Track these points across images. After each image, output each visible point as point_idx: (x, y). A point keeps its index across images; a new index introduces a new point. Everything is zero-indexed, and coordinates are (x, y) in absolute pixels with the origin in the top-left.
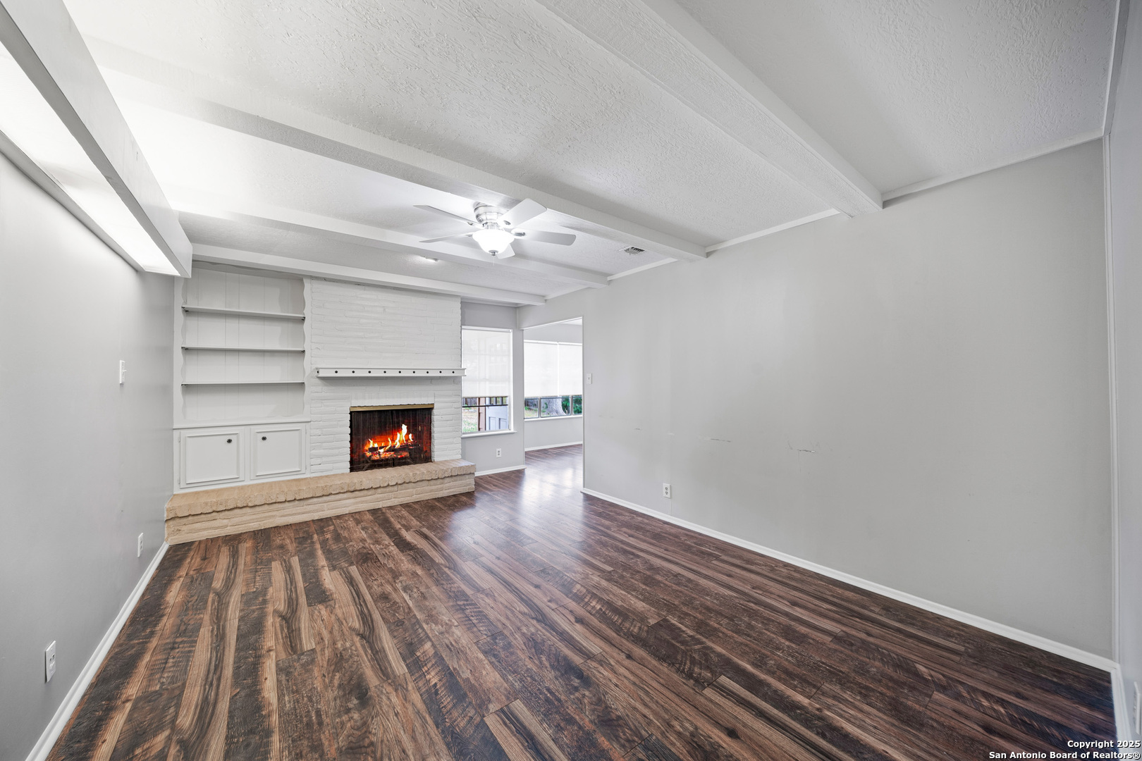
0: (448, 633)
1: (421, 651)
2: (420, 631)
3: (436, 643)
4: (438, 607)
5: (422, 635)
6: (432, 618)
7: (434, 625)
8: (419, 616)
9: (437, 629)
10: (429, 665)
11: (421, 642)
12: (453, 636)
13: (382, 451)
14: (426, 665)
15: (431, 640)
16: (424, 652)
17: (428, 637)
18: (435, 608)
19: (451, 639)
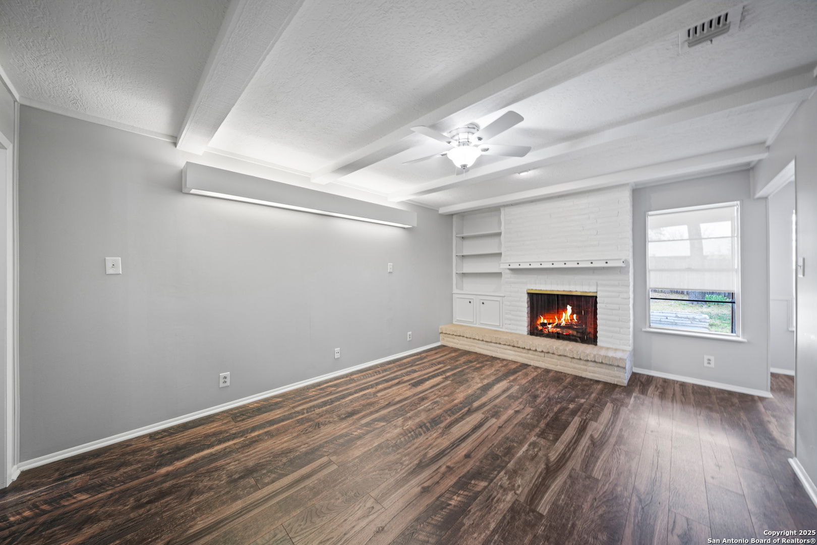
0: (504, 490)
1: (477, 482)
2: (496, 473)
3: (489, 487)
4: (527, 472)
5: (492, 475)
6: (512, 475)
7: (506, 478)
8: (511, 465)
9: (505, 481)
10: (466, 493)
11: (484, 479)
12: (503, 495)
13: (550, 326)
14: (465, 491)
15: (489, 484)
16: (476, 485)
17: (492, 480)
18: (526, 470)
19: (499, 495)
